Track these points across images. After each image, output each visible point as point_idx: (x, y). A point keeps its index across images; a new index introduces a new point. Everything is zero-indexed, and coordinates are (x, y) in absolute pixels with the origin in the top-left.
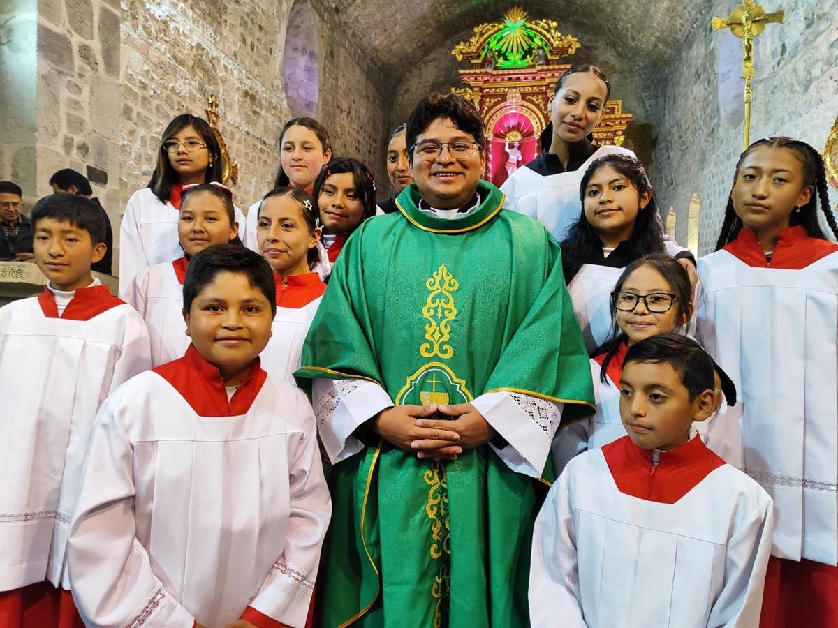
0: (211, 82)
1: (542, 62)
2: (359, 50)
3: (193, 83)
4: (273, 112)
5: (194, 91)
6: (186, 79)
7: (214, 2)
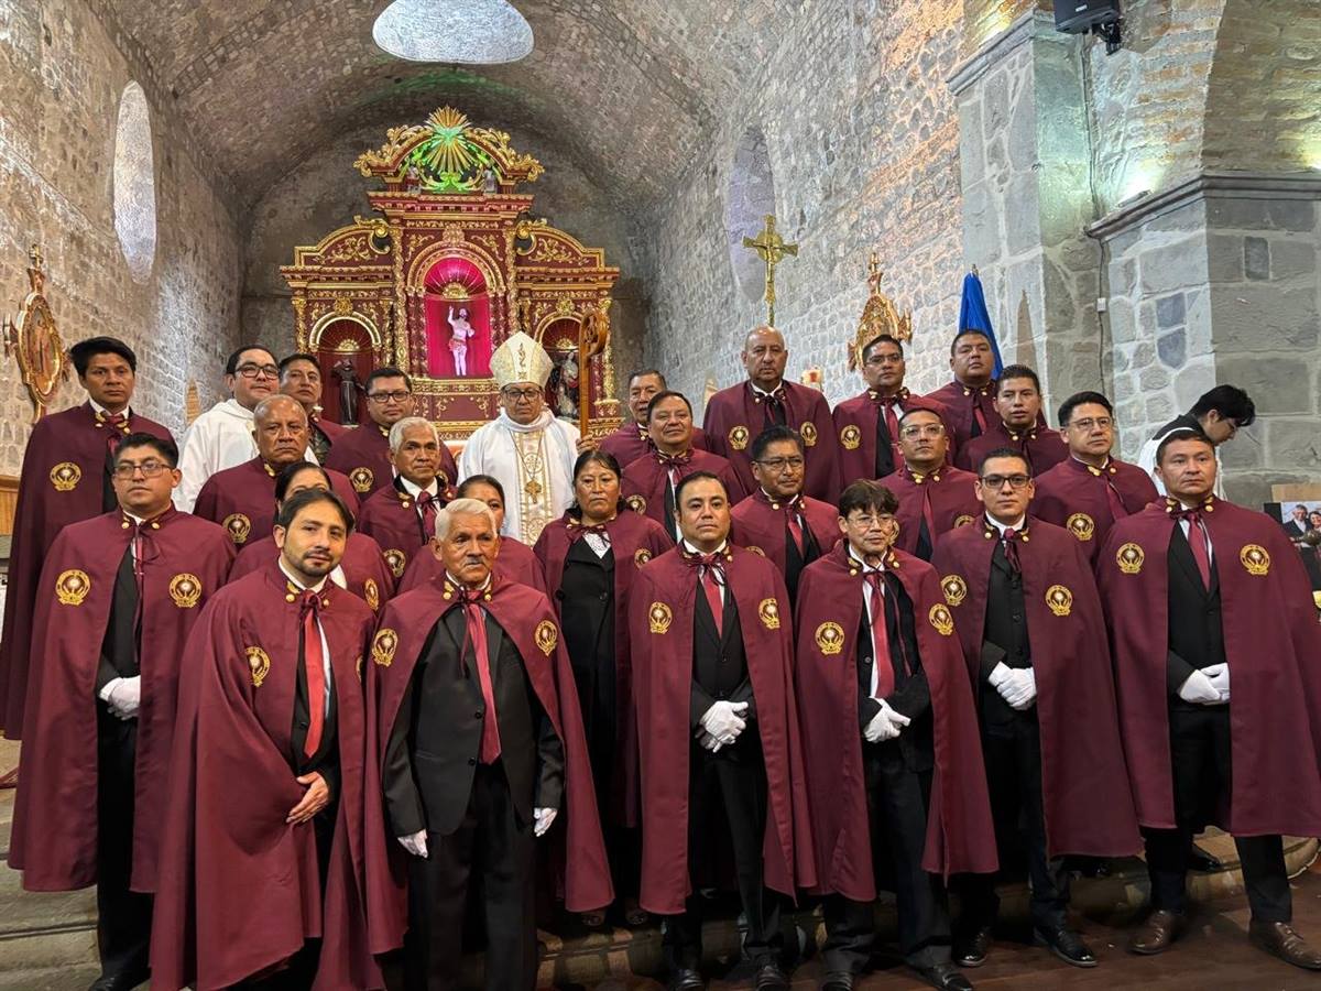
0: (32, 225)
1: (492, 189)
3: (12, 229)
4: (104, 262)
5: (13, 242)
6: (4, 224)
7: (29, 103)
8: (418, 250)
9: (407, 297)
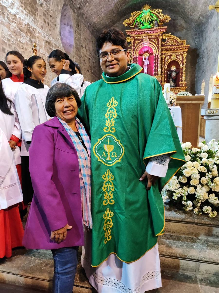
0: (34, 38)
1: (156, 26)
2: (88, 24)
3: (27, 38)
5: (27, 41)
6: (24, 37)
7: (33, 7)
8: (137, 45)
9: (134, 57)
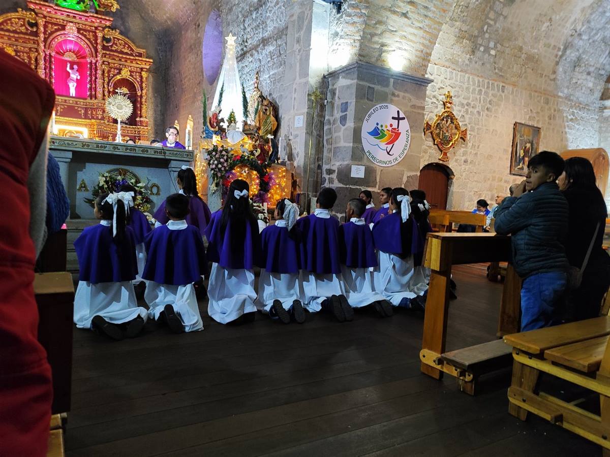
1: (92, 10)
8: (52, 33)
9: (46, 54)
